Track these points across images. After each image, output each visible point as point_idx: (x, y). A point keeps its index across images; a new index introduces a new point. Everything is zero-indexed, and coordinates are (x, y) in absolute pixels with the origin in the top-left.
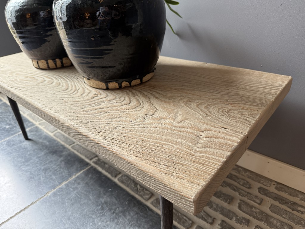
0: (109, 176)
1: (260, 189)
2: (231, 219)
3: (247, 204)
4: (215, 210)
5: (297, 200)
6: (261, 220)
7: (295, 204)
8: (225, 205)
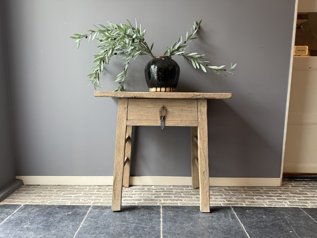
2: (227, 199)
3: (226, 194)
6: (234, 196)
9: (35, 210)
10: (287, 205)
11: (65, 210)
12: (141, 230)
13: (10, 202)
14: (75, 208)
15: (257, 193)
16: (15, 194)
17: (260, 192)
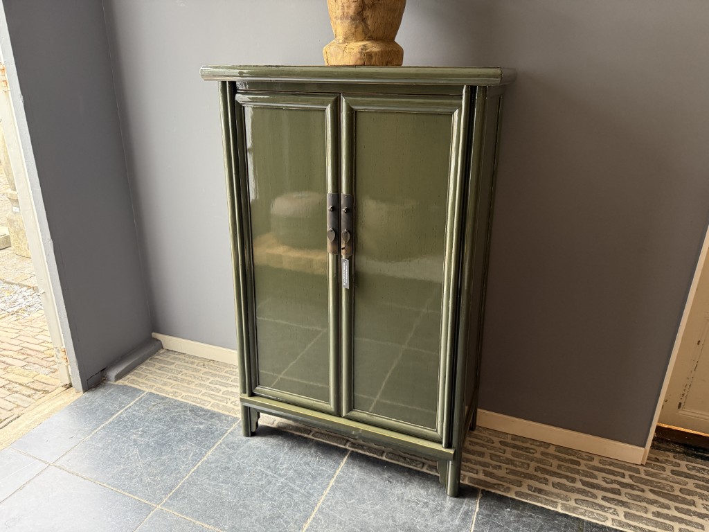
0: (375, 456)
1: (501, 442)
2: (488, 467)
3: (496, 455)
4: (475, 464)
5: (528, 445)
6: (508, 464)
7: (527, 448)
8: (480, 459)
9: (158, 406)
10: (613, 520)
11: (198, 420)
12: (288, 494)
13: (133, 381)
14: (214, 418)
15: (568, 469)
16: (144, 367)
17: (577, 467)
